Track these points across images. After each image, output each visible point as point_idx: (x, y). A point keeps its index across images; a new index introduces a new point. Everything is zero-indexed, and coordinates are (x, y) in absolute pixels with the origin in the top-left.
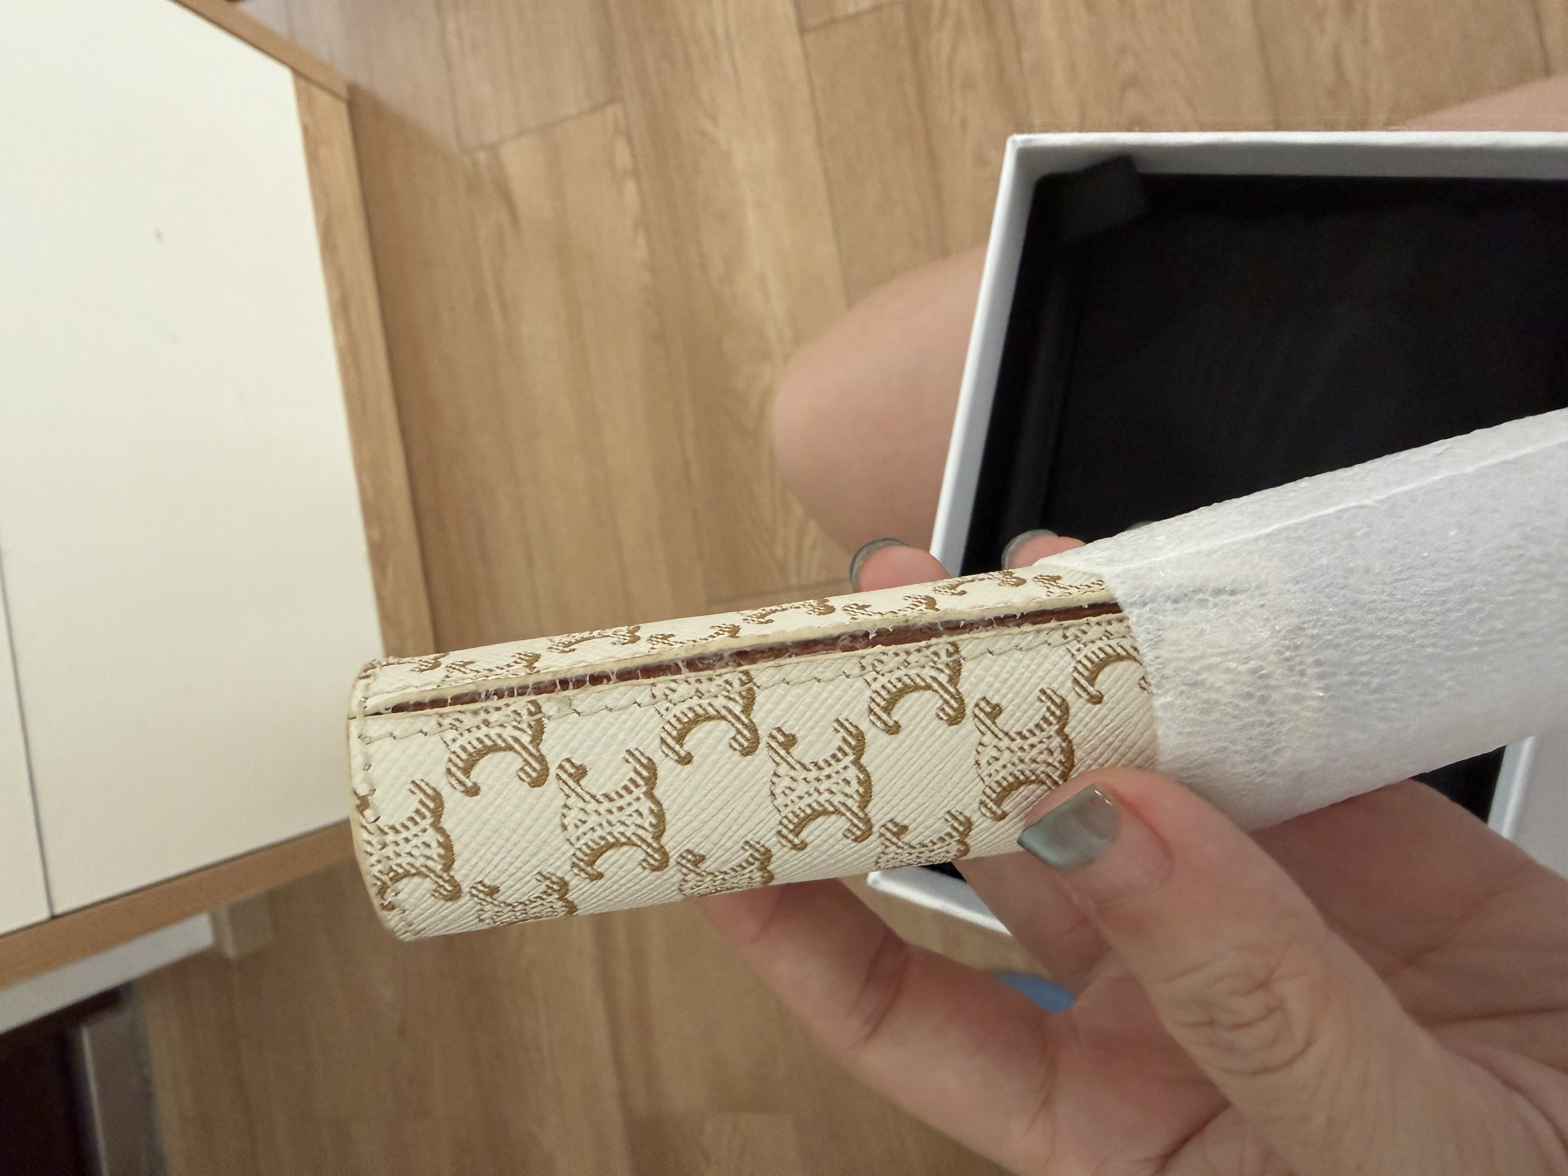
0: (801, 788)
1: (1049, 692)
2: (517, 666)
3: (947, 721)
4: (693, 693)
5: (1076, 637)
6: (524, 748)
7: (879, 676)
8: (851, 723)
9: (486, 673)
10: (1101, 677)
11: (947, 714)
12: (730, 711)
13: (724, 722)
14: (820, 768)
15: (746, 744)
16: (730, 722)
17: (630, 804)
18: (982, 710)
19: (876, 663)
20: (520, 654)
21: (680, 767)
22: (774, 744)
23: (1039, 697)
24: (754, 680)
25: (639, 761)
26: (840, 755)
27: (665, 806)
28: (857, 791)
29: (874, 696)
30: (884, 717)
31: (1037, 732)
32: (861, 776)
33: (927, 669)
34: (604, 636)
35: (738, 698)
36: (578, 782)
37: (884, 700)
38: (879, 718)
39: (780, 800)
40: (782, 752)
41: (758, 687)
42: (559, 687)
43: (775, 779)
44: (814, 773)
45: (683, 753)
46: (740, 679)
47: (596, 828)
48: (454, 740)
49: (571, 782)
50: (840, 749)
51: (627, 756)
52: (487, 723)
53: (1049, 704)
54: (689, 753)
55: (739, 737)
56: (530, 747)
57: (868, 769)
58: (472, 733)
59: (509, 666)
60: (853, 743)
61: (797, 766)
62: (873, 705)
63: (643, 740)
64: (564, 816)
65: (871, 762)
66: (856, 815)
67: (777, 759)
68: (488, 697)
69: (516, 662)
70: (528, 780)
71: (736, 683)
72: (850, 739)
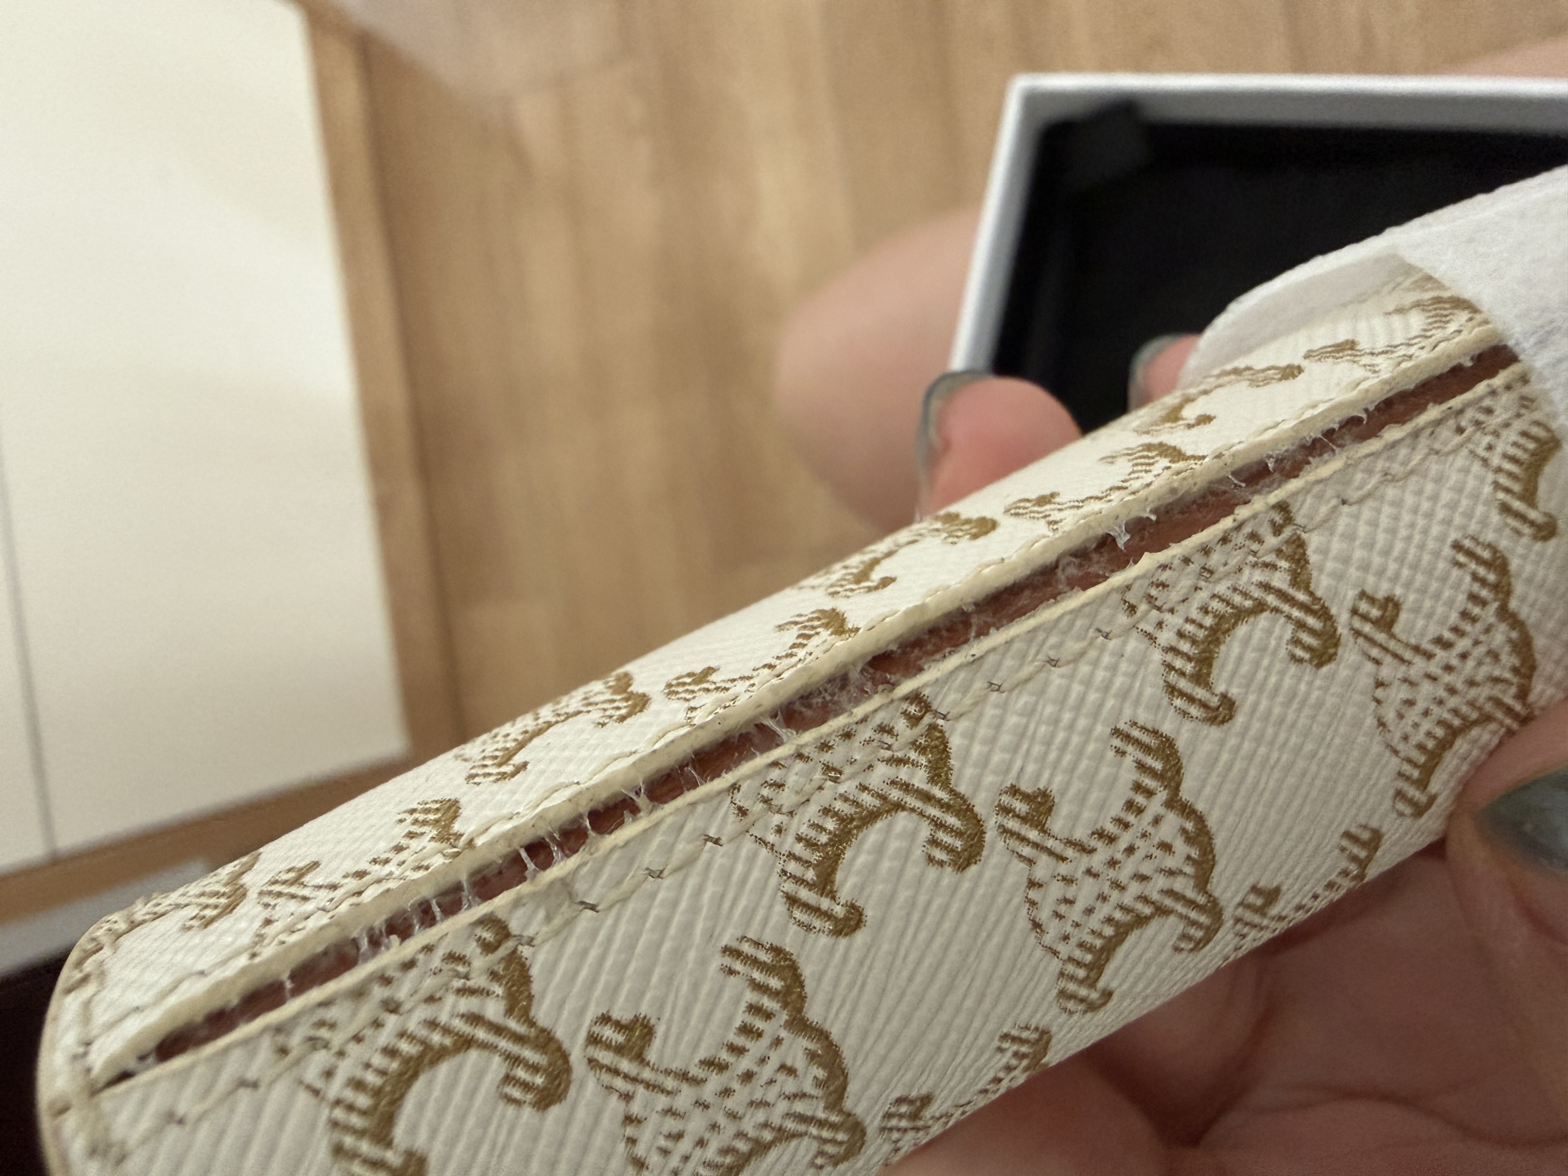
0: (1085, 892)
1: (1467, 543)
2: (415, 844)
3: (1310, 661)
4: (818, 776)
5: (1478, 424)
6: (498, 1030)
7: (1167, 617)
8: (1143, 728)
9: (352, 884)
10: (1543, 486)
11: (1308, 648)
12: (906, 787)
13: (902, 815)
14: (1111, 839)
15: (958, 844)
16: (913, 810)
17: (763, 1060)
18: (1365, 618)
19: (1154, 592)
20: (412, 811)
21: (843, 942)
22: (1012, 824)
23: (1454, 558)
24: (934, 707)
25: (755, 962)
26: (1140, 799)
27: (835, 1033)
28: (1189, 858)
29: (1169, 657)
30: (1200, 693)
31: (1467, 627)
32: (1189, 826)
33: (1247, 571)
34: (568, 716)
35: (913, 755)
36: (640, 1058)
37: (1189, 659)
38: (1191, 699)
39: (1053, 929)
40: (1033, 835)
41: (944, 717)
42: (531, 866)
43: (1033, 894)
44: (1103, 853)
45: (839, 911)
46: (905, 713)
47: (707, 1136)
48: (329, 1074)
49: (625, 1065)
50: (1138, 787)
51: (728, 961)
52: (392, 1007)
53: (1473, 566)
54: (853, 906)
55: (941, 836)
56: (513, 1024)
57: (1200, 807)
58: (367, 1041)
59: (399, 849)
60: (1158, 766)
61: (1070, 852)
62: (1173, 677)
63: (749, 914)
64: (632, 1141)
65: (1199, 792)
66: (1191, 904)
67: (1026, 851)
68: (375, 943)
69: (411, 835)
70: (529, 1097)
71: (901, 725)
72: (1149, 761)
